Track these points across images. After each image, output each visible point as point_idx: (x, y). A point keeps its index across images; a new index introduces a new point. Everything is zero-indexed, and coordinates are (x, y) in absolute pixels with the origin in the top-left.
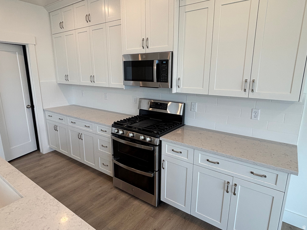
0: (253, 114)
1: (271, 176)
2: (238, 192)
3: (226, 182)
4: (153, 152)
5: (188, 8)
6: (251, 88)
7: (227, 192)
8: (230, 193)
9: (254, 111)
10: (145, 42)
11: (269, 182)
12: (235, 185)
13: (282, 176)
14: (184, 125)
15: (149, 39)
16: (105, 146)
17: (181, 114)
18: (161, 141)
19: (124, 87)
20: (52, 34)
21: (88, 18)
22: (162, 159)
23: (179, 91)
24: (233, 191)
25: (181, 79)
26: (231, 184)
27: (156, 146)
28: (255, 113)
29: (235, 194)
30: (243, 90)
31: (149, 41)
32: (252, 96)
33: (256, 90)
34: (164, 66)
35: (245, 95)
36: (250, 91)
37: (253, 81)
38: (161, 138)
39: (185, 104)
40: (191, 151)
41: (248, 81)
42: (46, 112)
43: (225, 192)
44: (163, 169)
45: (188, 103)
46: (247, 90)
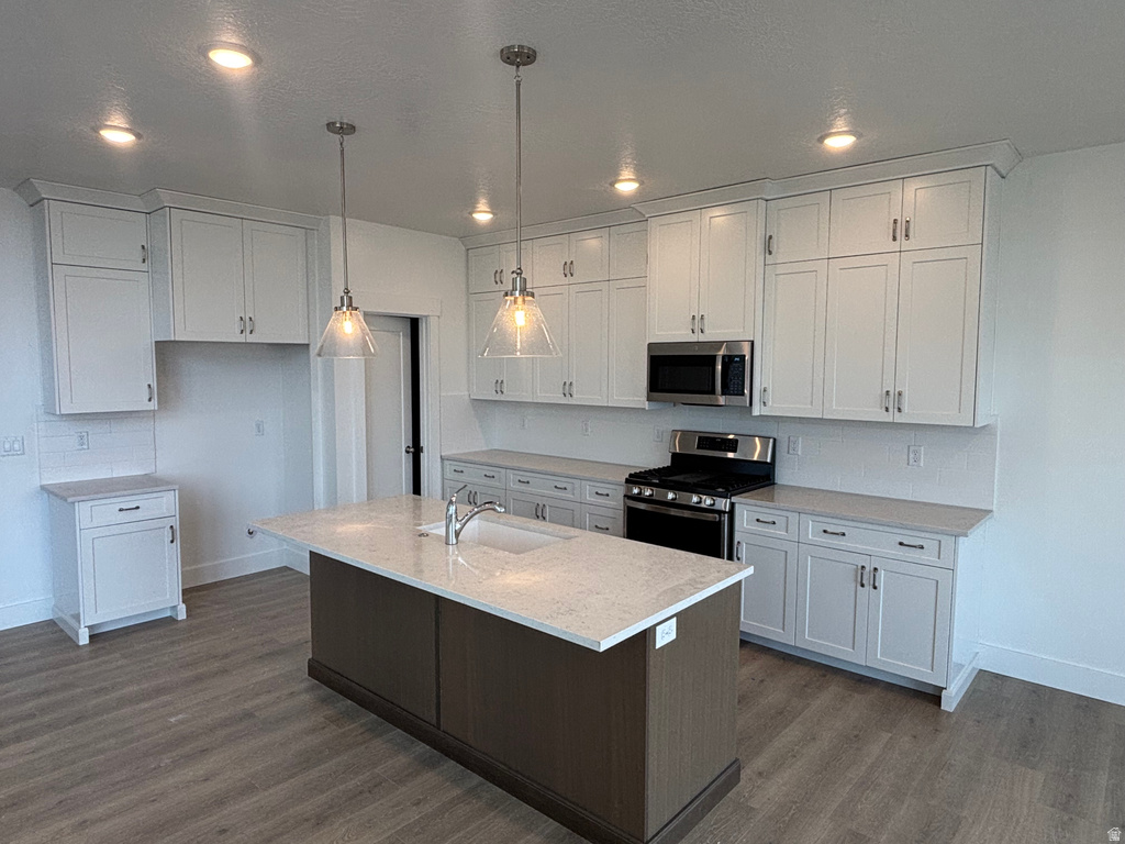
0: (912, 456)
1: (930, 545)
2: (881, 583)
3: (860, 567)
4: (719, 524)
5: (780, 269)
6: (896, 406)
7: (863, 585)
8: (867, 587)
9: (912, 449)
10: (698, 321)
11: (927, 556)
12: (876, 569)
13: (947, 541)
14: (774, 484)
15: (706, 317)
16: (604, 526)
17: (769, 461)
18: (732, 505)
19: (646, 405)
20: (469, 293)
21: (568, 270)
22: (736, 539)
23: (766, 412)
24: (872, 582)
25: (770, 391)
26: (867, 569)
27: (725, 512)
28: (915, 452)
29: (875, 588)
30: (884, 409)
31: (706, 321)
32: (899, 418)
33: (905, 408)
34: (737, 365)
35: (888, 418)
36: (896, 410)
37: (900, 394)
38: (734, 499)
39: (775, 440)
40: (793, 517)
41: (891, 393)
42: (446, 462)
43: (859, 585)
44: (738, 559)
45: (782, 436)
46: (891, 409)
